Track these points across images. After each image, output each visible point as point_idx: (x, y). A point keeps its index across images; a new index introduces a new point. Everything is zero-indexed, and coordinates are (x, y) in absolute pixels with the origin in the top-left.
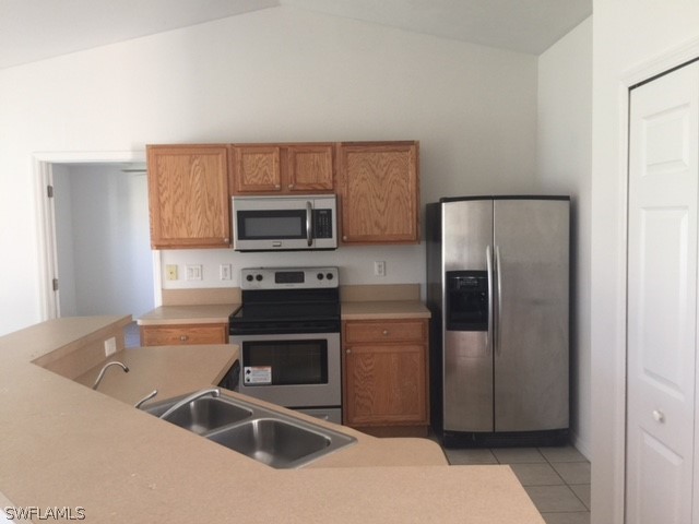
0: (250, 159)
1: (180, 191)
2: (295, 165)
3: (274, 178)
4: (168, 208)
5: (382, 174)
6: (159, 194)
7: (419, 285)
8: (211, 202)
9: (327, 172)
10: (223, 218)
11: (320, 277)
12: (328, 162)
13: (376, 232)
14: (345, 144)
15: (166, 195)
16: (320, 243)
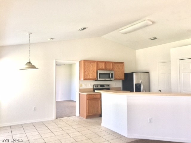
0: (100, 64)
1: (88, 69)
2: (107, 65)
3: (104, 68)
4: (86, 72)
5: (119, 68)
6: (85, 69)
7: (120, 88)
8: (93, 71)
9: (111, 67)
10: (95, 75)
11: (107, 86)
12: (112, 65)
13: (118, 78)
14: (114, 62)
15: (86, 70)
16: (112, 79)
